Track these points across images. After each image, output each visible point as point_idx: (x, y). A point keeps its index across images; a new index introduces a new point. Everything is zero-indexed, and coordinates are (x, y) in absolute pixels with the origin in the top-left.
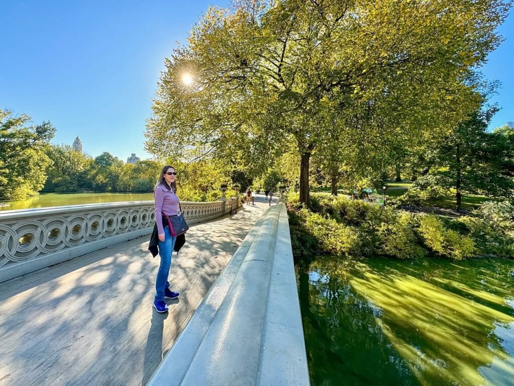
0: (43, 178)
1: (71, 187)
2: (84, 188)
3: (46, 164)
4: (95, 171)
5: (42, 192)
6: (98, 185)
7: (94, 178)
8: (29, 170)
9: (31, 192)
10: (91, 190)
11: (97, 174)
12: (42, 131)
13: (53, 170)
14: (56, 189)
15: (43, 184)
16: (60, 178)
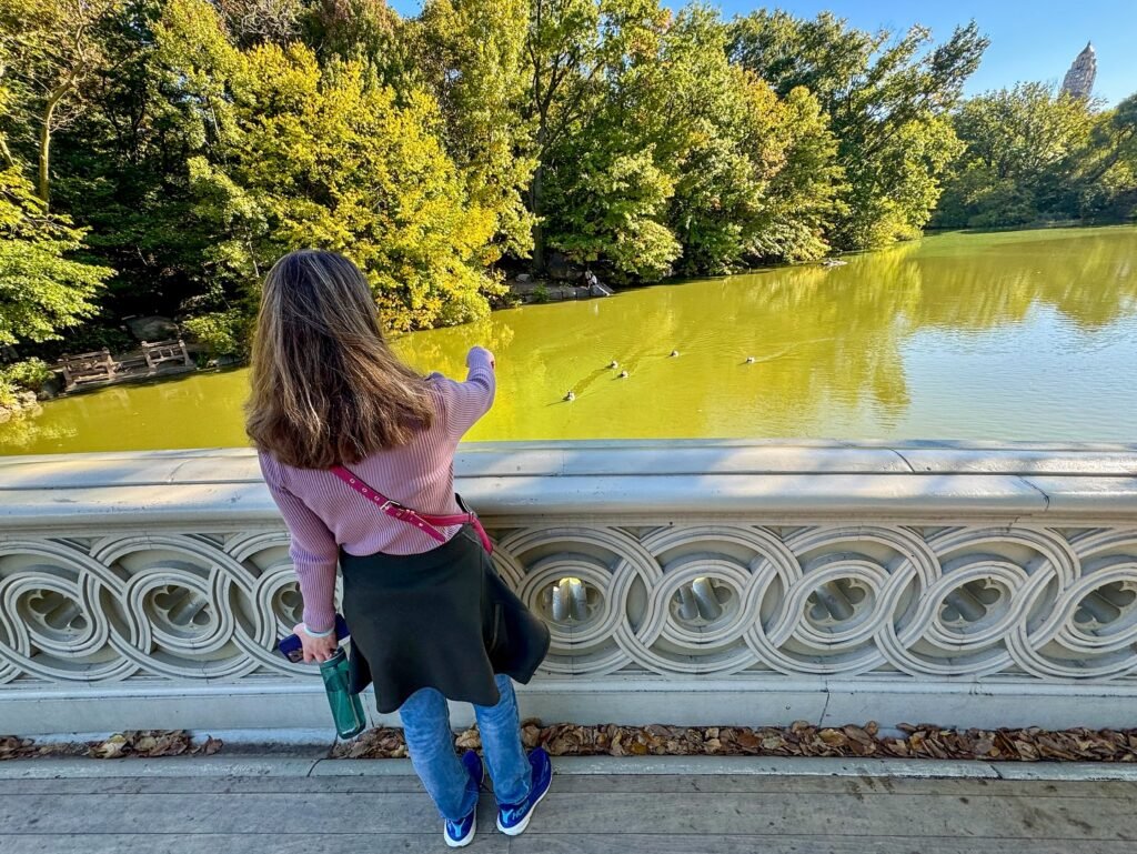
0: (932, 195)
1: (1011, 211)
2: (1051, 211)
3: (946, 154)
4: (1105, 154)
5: (929, 229)
6: (1104, 200)
7: (1095, 175)
8: (904, 177)
9: (906, 230)
10: (1076, 217)
11: (1108, 163)
12: (948, 62)
13: (978, 167)
14: (973, 220)
15: (929, 210)
16: (986, 190)
